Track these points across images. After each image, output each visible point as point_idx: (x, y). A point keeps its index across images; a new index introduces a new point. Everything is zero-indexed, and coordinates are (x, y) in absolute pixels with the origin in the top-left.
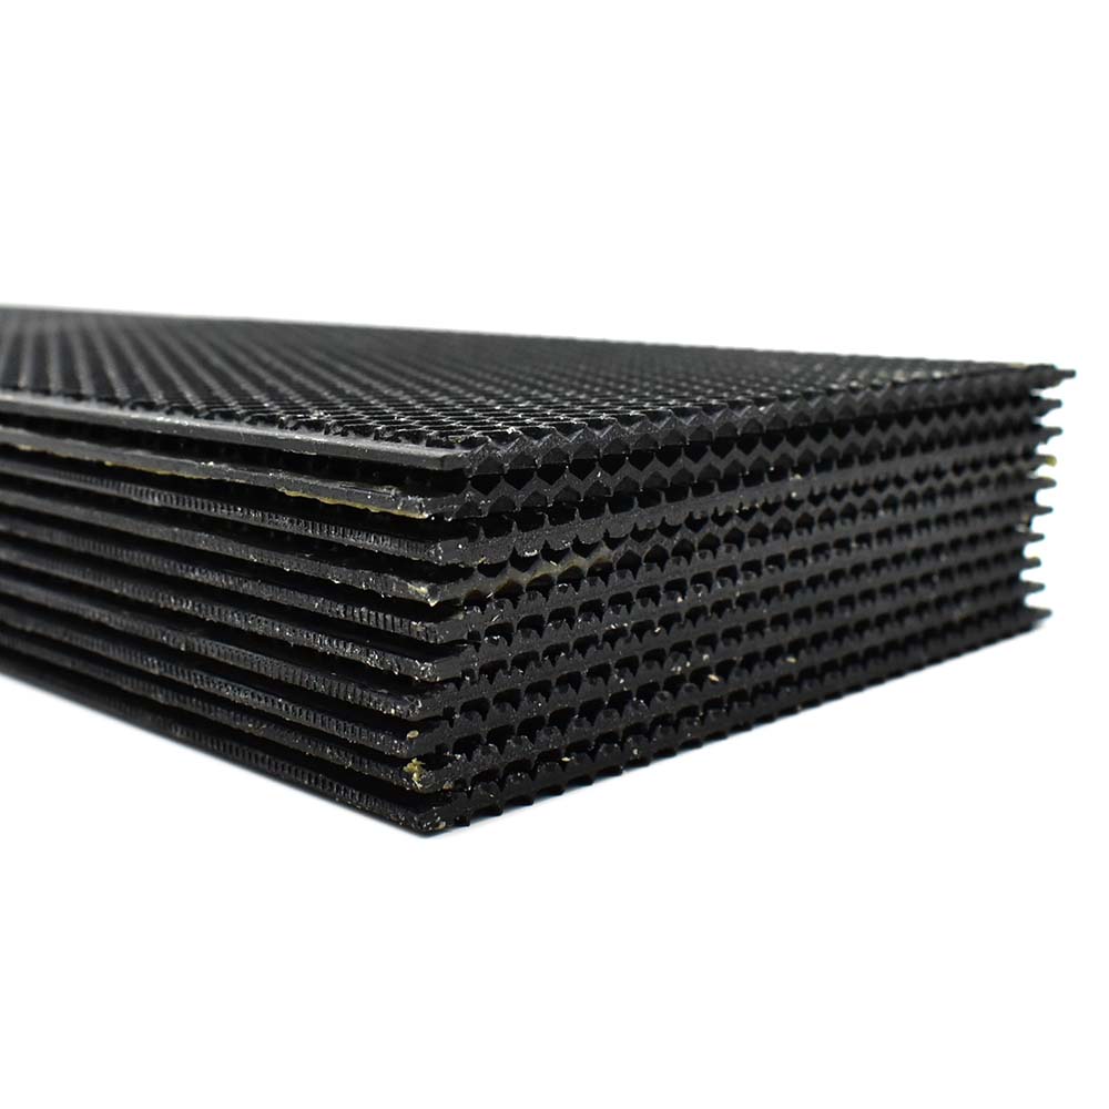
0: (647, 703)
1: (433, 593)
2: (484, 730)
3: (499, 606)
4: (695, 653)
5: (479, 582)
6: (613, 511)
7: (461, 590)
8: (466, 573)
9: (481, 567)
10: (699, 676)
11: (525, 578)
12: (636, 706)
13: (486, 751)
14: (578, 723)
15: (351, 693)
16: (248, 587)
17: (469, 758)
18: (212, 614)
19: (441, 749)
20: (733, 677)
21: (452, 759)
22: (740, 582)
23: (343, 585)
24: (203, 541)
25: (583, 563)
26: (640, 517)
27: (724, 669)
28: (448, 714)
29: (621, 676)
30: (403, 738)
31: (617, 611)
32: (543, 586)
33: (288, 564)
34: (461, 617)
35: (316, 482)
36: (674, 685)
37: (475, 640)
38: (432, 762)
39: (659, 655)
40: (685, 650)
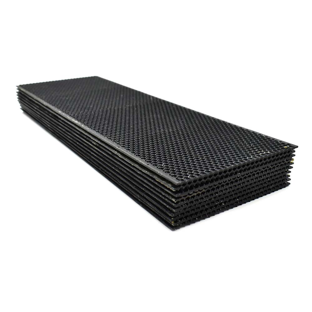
0: (211, 209)
1: (175, 201)
2: (184, 217)
3: (186, 201)
4: (220, 201)
5: (183, 198)
6: (205, 185)
7: (180, 200)
8: (181, 197)
9: (183, 196)
10: (221, 204)
11: (190, 196)
12: (209, 210)
13: (184, 219)
14: (199, 214)
15: (165, 210)
16: (151, 190)
17: (181, 221)
18: (147, 192)
19: (177, 220)
20: (226, 204)
21: (178, 221)
22: (228, 190)
23: (164, 195)
24: (145, 181)
25: (200, 193)
26: (210, 185)
27: (225, 203)
28: (178, 215)
29: (207, 206)
30: (171, 219)
31: (206, 198)
32: (193, 197)
33: (157, 189)
34: (180, 203)
35: (161, 181)
36: (216, 206)
37: (182, 206)
38: (175, 222)
39: (213, 202)
40: (218, 201)
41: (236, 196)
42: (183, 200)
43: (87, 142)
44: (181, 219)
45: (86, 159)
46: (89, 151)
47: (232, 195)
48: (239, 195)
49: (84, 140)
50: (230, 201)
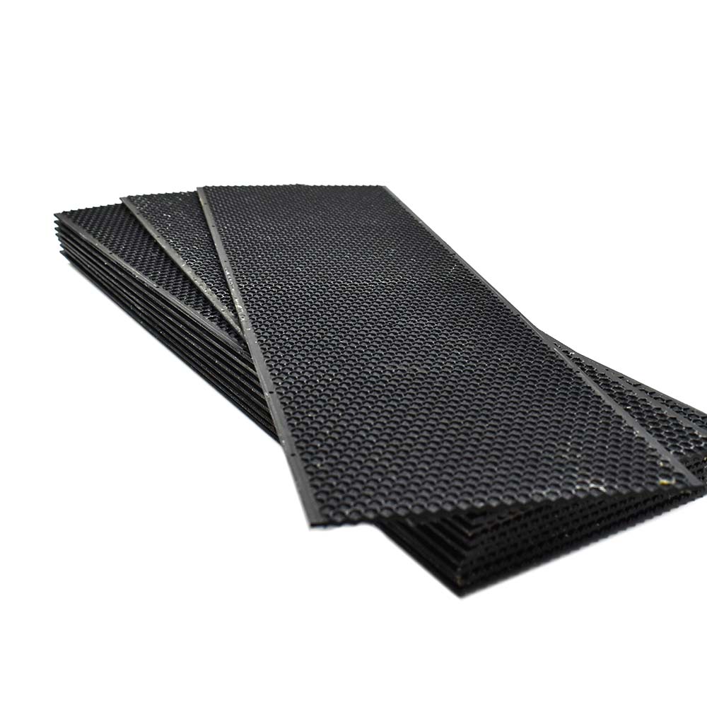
0: (541, 548)
2: (483, 565)
3: (492, 531)
4: (561, 528)
5: (486, 526)
7: (480, 530)
8: (482, 525)
9: (487, 522)
10: (561, 536)
11: (501, 522)
12: (537, 549)
13: (483, 571)
14: (515, 558)
17: (477, 574)
19: (468, 573)
20: (574, 534)
21: (471, 575)
27: (571, 533)
28: (472, 562)
29: (532, 541)
31: (533, 524)
32: (508, 523)
34: (479, 537)
36: (551, 540)
37: (482, 543)
38: (465, 577)
39: (547, 532)
40: (557, 529)
41: (595, 518)
42: (485, 531)
43: (244, 365)
44: (476, 570)
45: (237, 401)
46: (245, 383)
47: (586, 517)
48: (600, 515)
49: (235, 358)
50: (580, 529)
